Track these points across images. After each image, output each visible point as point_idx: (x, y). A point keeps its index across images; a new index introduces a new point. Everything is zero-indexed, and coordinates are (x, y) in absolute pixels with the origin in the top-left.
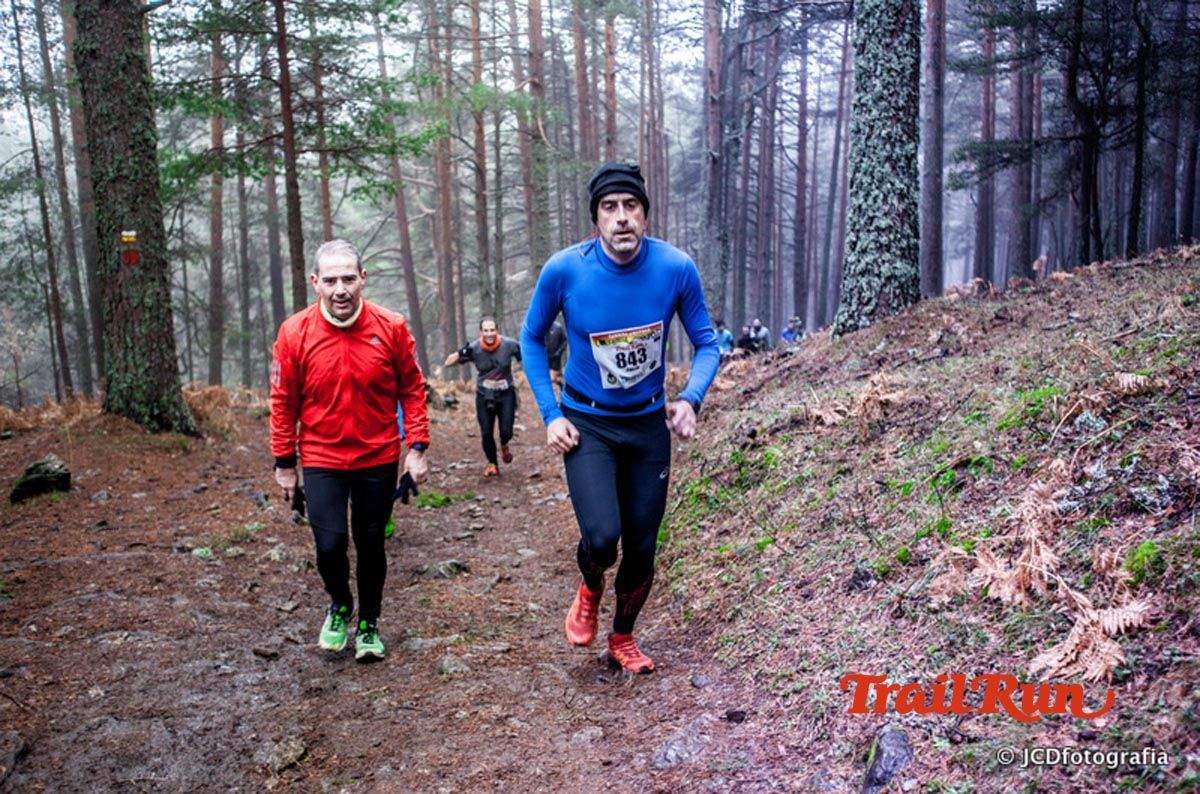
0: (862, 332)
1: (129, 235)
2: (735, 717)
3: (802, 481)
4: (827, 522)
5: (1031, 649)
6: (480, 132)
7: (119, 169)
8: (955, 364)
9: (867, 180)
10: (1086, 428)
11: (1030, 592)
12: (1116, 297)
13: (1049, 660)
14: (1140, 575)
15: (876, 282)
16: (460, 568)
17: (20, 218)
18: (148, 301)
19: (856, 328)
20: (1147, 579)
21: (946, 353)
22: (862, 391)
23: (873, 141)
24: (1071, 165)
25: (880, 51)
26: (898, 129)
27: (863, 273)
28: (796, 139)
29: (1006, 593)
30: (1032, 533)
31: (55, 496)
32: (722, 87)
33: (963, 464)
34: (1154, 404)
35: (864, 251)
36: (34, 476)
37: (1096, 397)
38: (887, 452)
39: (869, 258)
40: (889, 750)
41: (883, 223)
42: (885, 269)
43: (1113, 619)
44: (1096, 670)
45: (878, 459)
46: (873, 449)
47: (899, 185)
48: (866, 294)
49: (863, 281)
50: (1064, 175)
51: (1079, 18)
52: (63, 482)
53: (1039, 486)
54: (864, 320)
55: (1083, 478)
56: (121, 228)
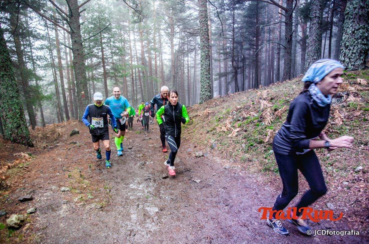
0: (203, 104)
1: (83, 92)
2: (195, 147)
3: (198, 123)
4: (203, 127)
5: (228, 135)
6: (132, 72)
7: (81, 82)
8: (217, 107)
9: (203, 81)
10: (234, 113)
11: (228, 130)
12: (239, 97)
13: (230, 135)
14: (239, 126)
15: (205, 96)
16: (150, 139)
17: (50, 90)
18: (86, 103)
19: (202, 103)
20: (239, 127)
21: (216, 106)
22: (205, 111)
23: (204, 75)
24: (233, 76)
25: (204, 62)
26: (207, 73)
27: (203, 95)
28: (187, 71)
29: (225, 130)
30: (228, 124)
31: (78, 135)
32: (175, 63)
33: (219, 118)
34: (241, 109)
35: (203, 91)
36: (74, 132)
37: (235, 109)
38: (209, 118)
39: (204, 92)
40: (214, 145)
41: (206, 87)
42: (206, 94)
43: (236, 130)
44: (234, 135)
45: (208, 119)
46: (208, 118)
47: (208, 81)
48: (204, 98)
49: (203, 96)
50: (232, 78)
51: (233, 53)
52: (78, 133)
53: (228, 119)
54: (203, 102)
55: (233, 118)
56: (82, 91)
